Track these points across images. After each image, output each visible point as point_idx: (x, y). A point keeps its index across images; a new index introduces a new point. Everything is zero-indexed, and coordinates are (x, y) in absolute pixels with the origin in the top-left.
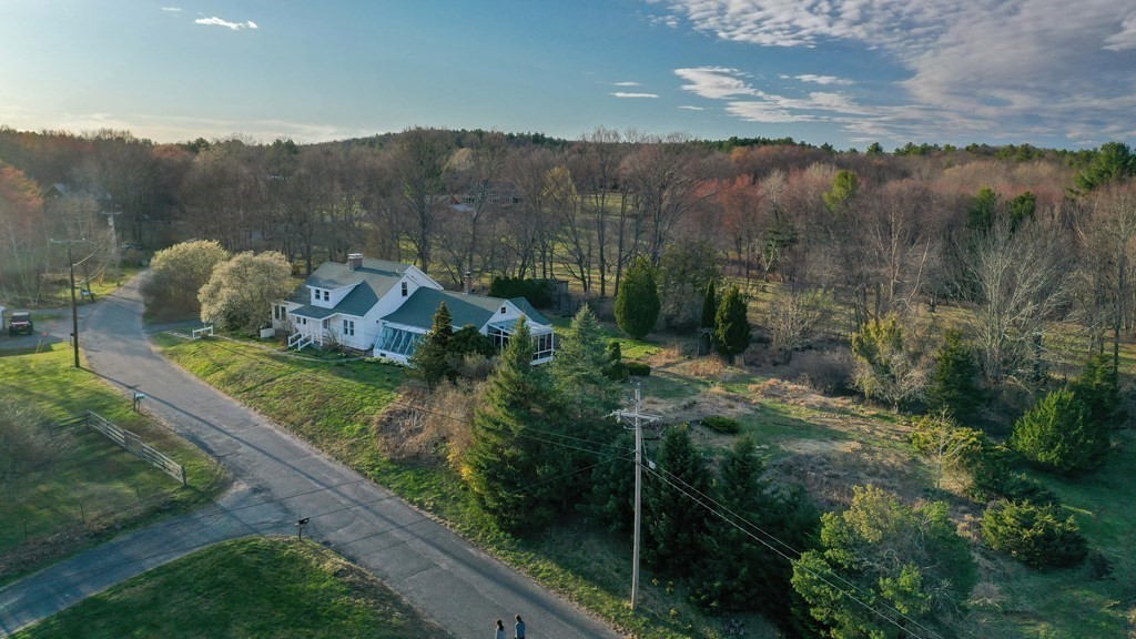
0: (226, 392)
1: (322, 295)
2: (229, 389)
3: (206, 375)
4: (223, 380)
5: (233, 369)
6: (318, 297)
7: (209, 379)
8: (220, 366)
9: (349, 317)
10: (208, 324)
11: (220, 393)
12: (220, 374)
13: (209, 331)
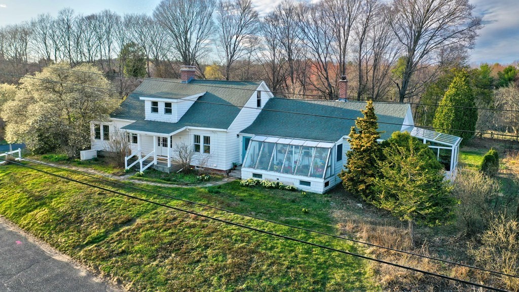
0: (55, 245)
1: (161, 107)
2: (61, 239)
3: (19, 215)
4: (47, 223)
5: (62, 205)
6: (155, 110)
7: (23, 221)
8: (39, 200)
9: (203, 132)
10: (15, 146)
11: (46, 248)
12: (41, 213)
13: (16, 155)
